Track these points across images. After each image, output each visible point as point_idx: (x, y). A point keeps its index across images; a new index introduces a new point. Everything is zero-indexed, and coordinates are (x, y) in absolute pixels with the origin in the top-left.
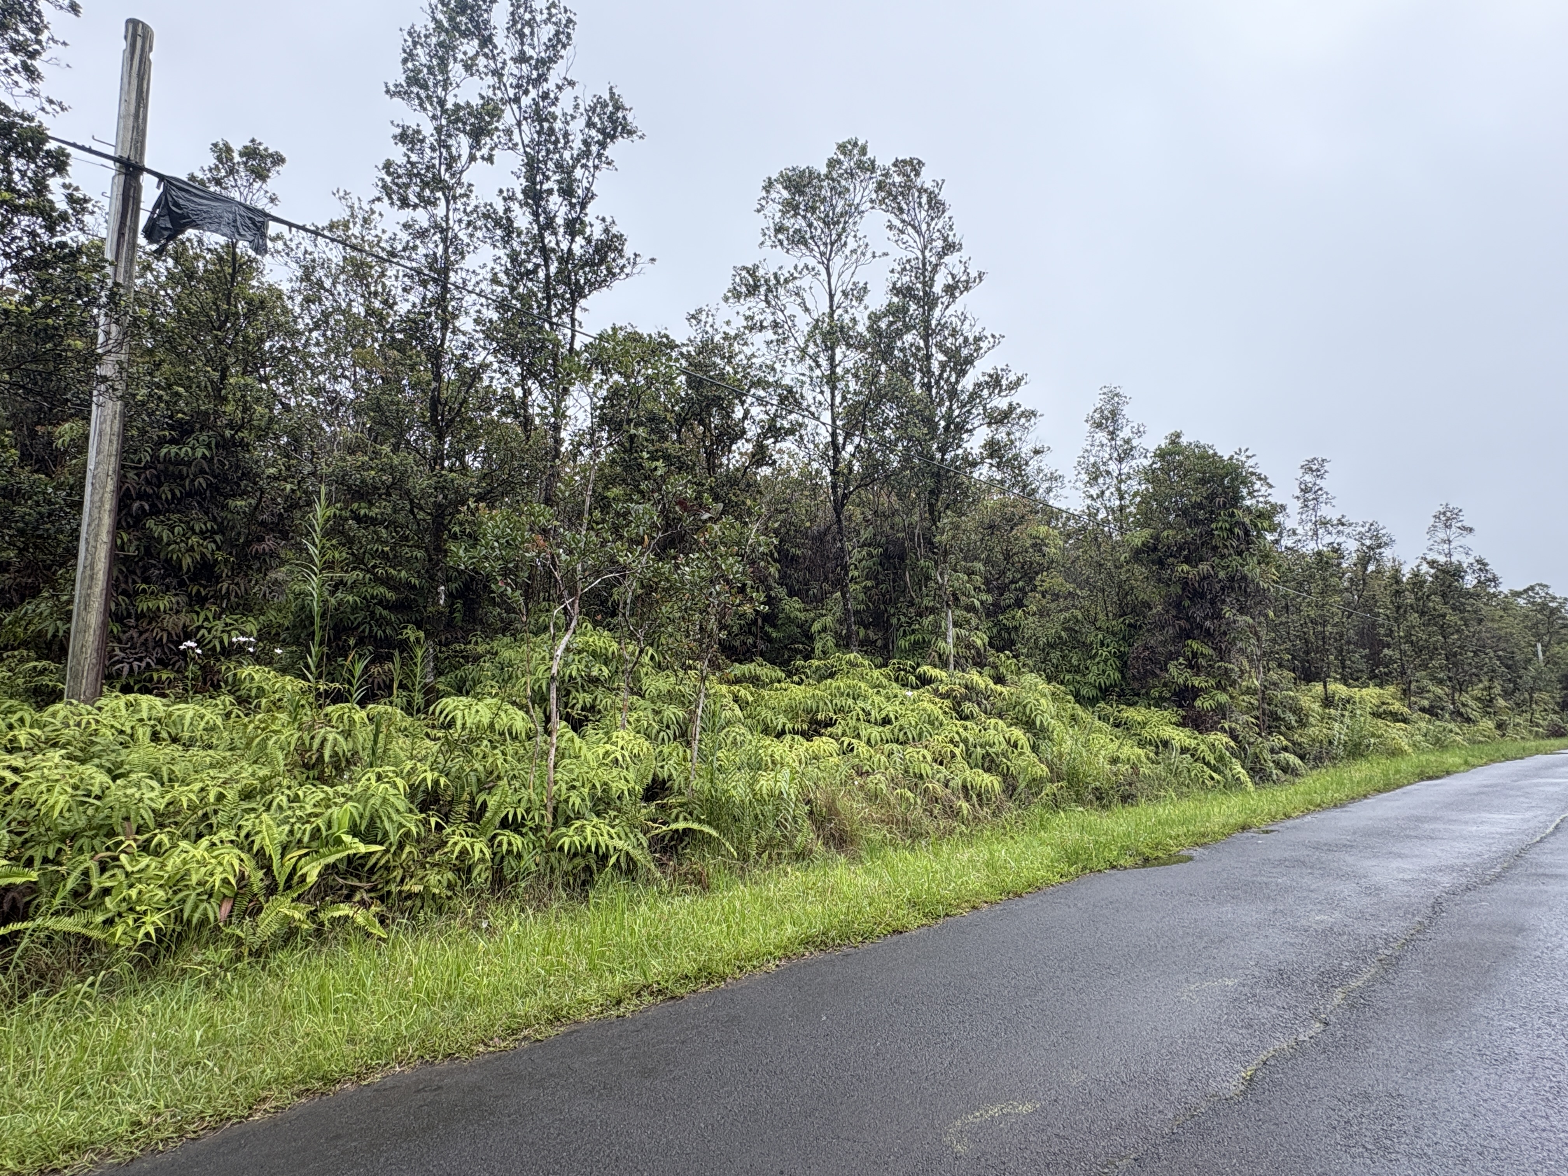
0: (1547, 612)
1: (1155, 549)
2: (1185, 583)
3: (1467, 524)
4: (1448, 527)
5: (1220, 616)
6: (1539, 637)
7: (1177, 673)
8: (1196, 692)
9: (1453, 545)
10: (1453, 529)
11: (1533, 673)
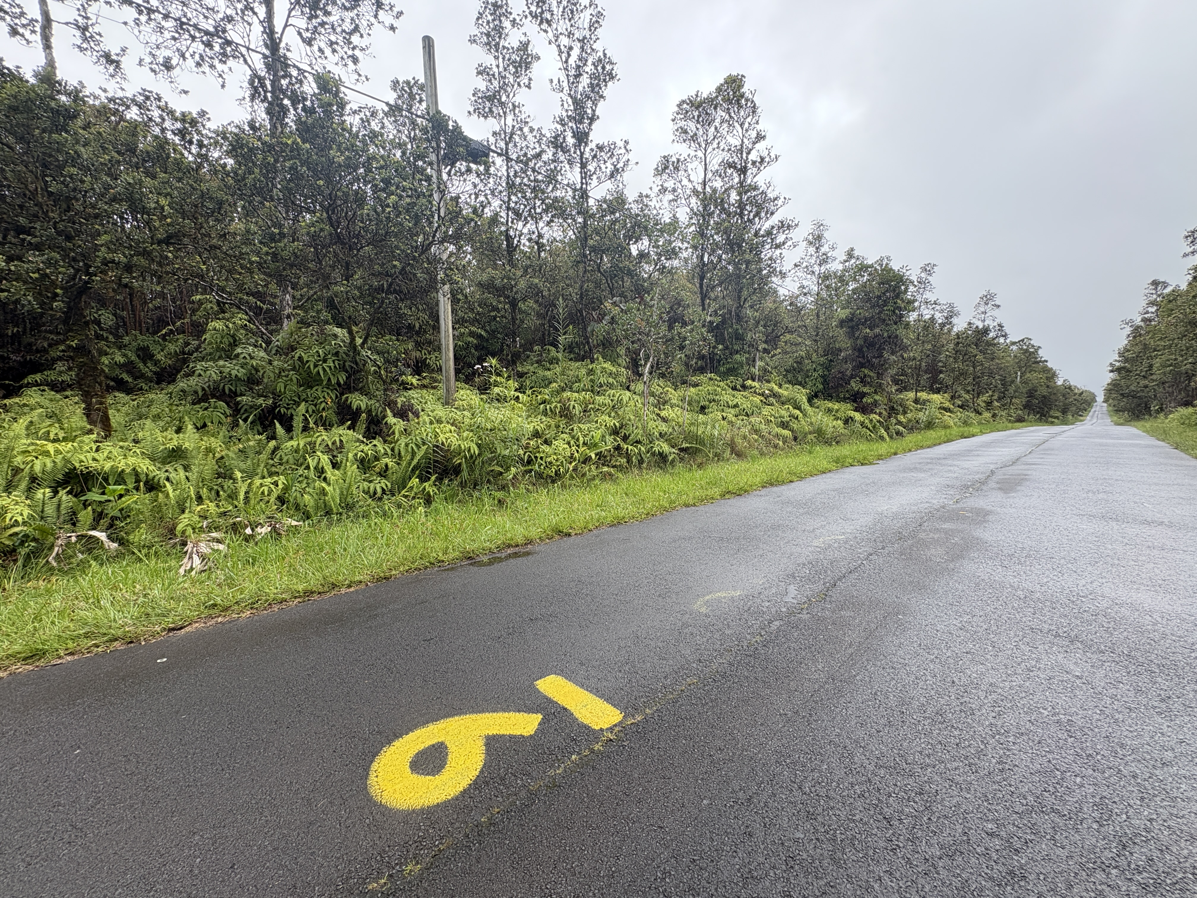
0: (1027, 355)
1: (851, 320)
2: (866, 338)
3: (997, 303)
4: (986, 304)
5: (881, 356)
6: (1020, 368)
7: (855, 385)
8: (864, 395)
9: (987, 315)
10: (989, 305)
11: (1014, 388)
